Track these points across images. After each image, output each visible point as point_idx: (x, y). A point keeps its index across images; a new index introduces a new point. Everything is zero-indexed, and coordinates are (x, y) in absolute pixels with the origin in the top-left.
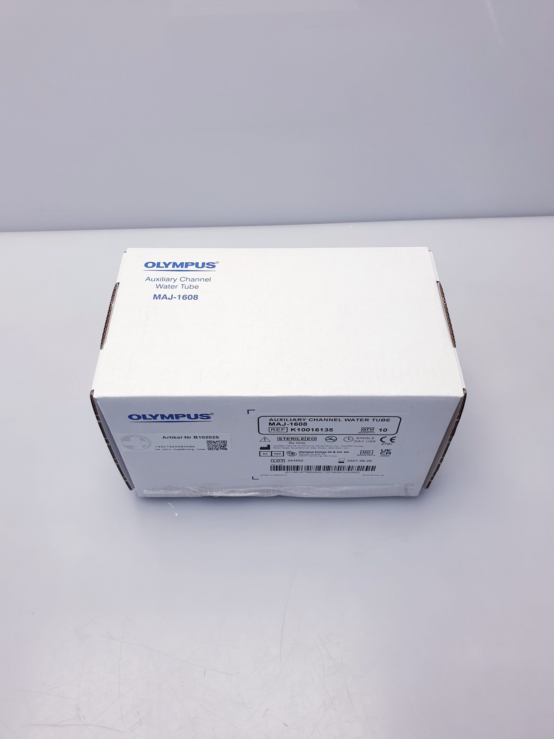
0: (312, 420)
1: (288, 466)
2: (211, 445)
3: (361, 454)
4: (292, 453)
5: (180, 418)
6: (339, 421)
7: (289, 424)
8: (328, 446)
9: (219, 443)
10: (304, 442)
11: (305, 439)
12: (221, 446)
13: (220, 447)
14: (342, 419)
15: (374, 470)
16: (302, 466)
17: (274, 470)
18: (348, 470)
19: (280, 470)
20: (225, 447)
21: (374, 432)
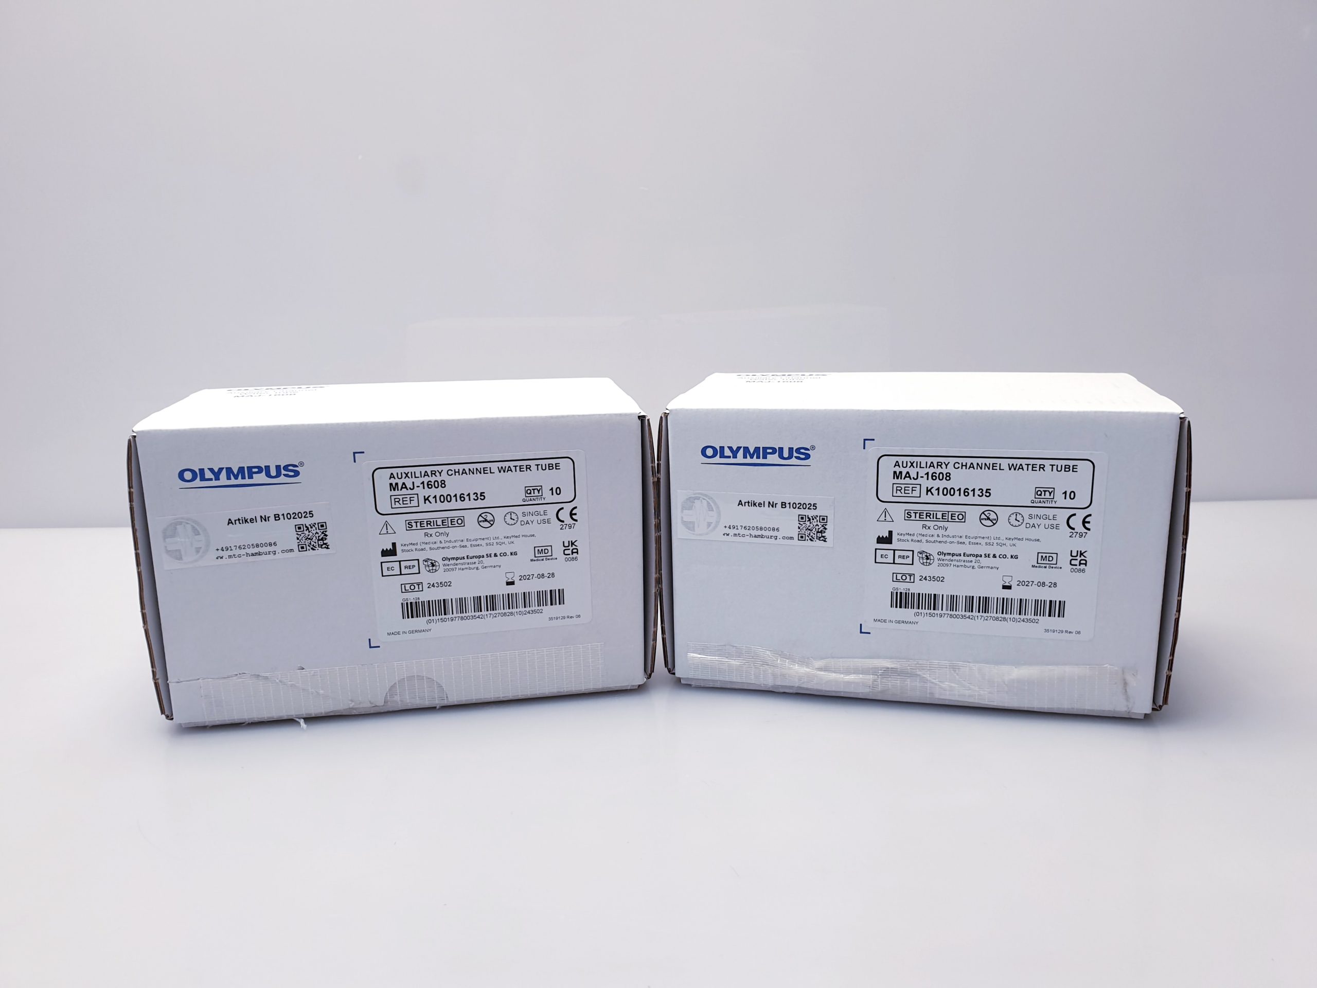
0: (959, 467)
1: (919, 594)
2: (804, 525)
3: (1038, 563)
4: (926, 556)
5: (768, 456)
6: (1000, 469)
7: (924, 475)
8: (983, 538)
9: (816, 523)
10: (946, 524)
11: (947, 517)
12: (819, 529)
13: (816, 533)
14: (1005, 463)
15: (1063, 617)
16: (943, 595)
17: (896, 607)
18: (1020, 614)
19: (906, 608)
20: (823, 535)
21: (1055, 500)
